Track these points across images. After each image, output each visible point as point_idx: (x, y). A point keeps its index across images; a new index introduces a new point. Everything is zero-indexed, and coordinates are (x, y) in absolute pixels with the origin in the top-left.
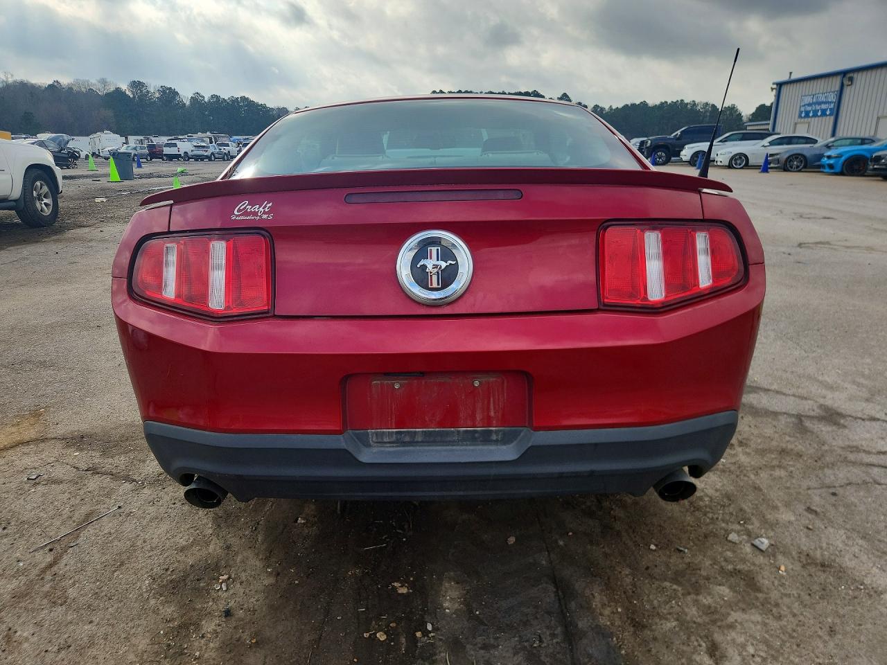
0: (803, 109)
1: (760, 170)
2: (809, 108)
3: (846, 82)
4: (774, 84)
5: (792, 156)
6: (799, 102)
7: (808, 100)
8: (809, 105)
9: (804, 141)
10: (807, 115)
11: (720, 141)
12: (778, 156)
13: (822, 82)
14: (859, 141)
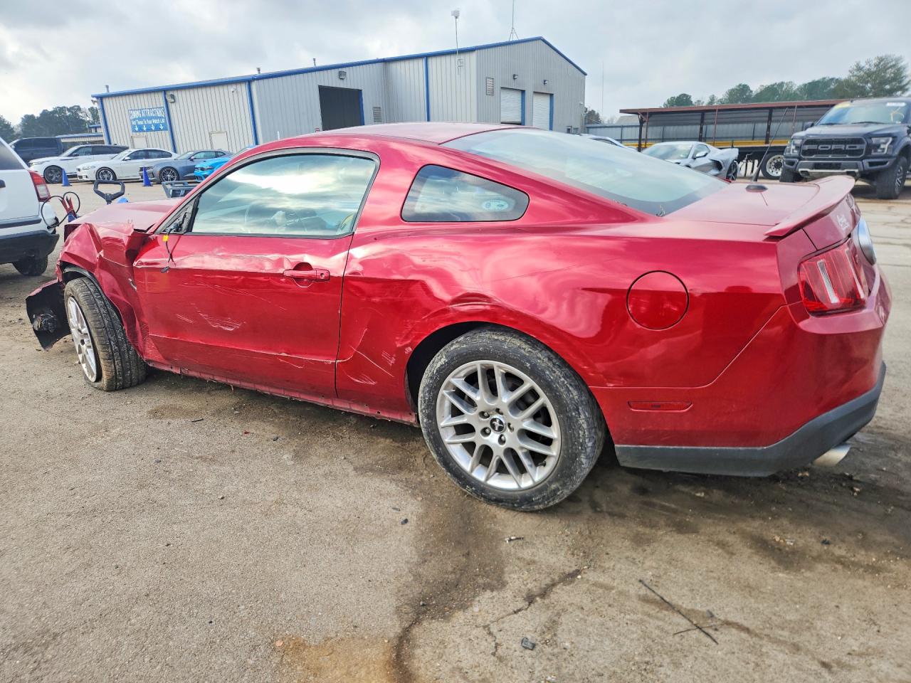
0: (134, 123)
1: (143, 183)
2: (140, 123)
3: (169, 99)
4: (93, 96)
5: (163, 169)
6: (128, 117)
7: (136, 114)
8: (140, 119)
9: (156, 154)
10: (141, 130)
11: (70, 155)
12: (151, 170)
13: (145, 97)
14: (214, 154)
